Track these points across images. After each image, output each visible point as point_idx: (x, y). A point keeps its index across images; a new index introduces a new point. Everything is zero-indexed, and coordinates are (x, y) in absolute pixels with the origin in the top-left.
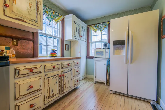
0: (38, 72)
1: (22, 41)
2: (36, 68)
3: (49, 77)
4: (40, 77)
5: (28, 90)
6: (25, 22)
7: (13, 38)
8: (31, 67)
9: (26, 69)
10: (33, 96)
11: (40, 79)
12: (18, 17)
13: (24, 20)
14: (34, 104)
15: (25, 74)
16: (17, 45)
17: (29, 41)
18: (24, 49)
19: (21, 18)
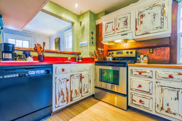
0: (147, 76)
1: (157, 48)
2: (145, 72)
3: (163, 86)
4: (150, 82)
5: (138, 87)
6: (150, 33)
7: (149, 48)
8: (142, 71)
9: (137, 71)
10: (143, 95)
11: (150, 83)
12: (143, 33)
13: (148, 33)
14: (143, 102)
15: (137, 75)
16: (153, 53)
17: (165, 47)
18: (159, 55)
19: (146, 32)
